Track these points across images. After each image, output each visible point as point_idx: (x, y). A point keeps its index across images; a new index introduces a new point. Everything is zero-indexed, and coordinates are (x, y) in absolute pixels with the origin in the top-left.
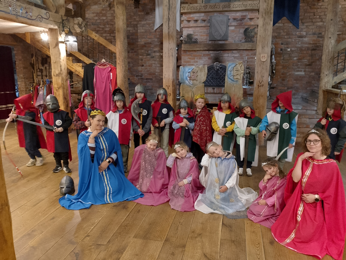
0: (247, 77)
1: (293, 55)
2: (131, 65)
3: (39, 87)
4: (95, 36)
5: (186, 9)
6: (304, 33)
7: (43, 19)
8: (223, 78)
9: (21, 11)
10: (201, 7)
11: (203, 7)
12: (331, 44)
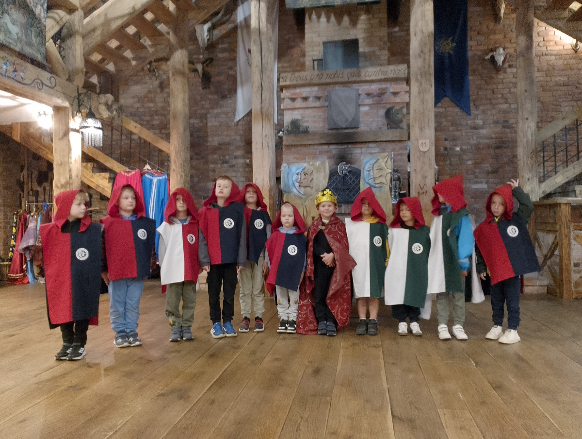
0: (396, 186)
1: (465, 157)
2: (196, 179)
3: (28, 216)
4: (133, 126)
5: (288, 79)
6: (480, 122)
7: (44, 86)
8: (354, 188)
9: (5, 67)
10: (313, 77)
11: (315, 77)
12: (530, 129)
